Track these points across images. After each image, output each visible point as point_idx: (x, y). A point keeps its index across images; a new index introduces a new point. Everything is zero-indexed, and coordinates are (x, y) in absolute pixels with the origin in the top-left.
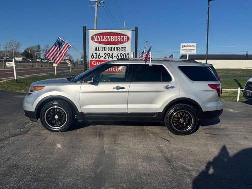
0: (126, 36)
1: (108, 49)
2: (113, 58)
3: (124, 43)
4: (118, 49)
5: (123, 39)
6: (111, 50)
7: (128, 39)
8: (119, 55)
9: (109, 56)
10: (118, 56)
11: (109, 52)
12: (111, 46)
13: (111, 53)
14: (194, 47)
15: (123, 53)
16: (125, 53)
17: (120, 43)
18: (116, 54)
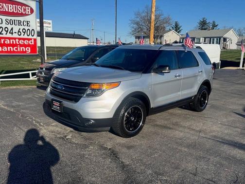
0: (28, 6)
1: (4, 22)
2: (12, 33)
3: (26, 15)
4: (19, 23)
5: (25, 10)
6: (8, 22)
7: (32, 11)
8: (21, 31)
9: (7, 31)
10: (19, 32)
11: (7, 26)
12: (9, 18)
13: (10, 27)
14: (50, 24)
15: (26, 28)
16: (28, 28)
17: (22, 15)
18: (16, 28)
